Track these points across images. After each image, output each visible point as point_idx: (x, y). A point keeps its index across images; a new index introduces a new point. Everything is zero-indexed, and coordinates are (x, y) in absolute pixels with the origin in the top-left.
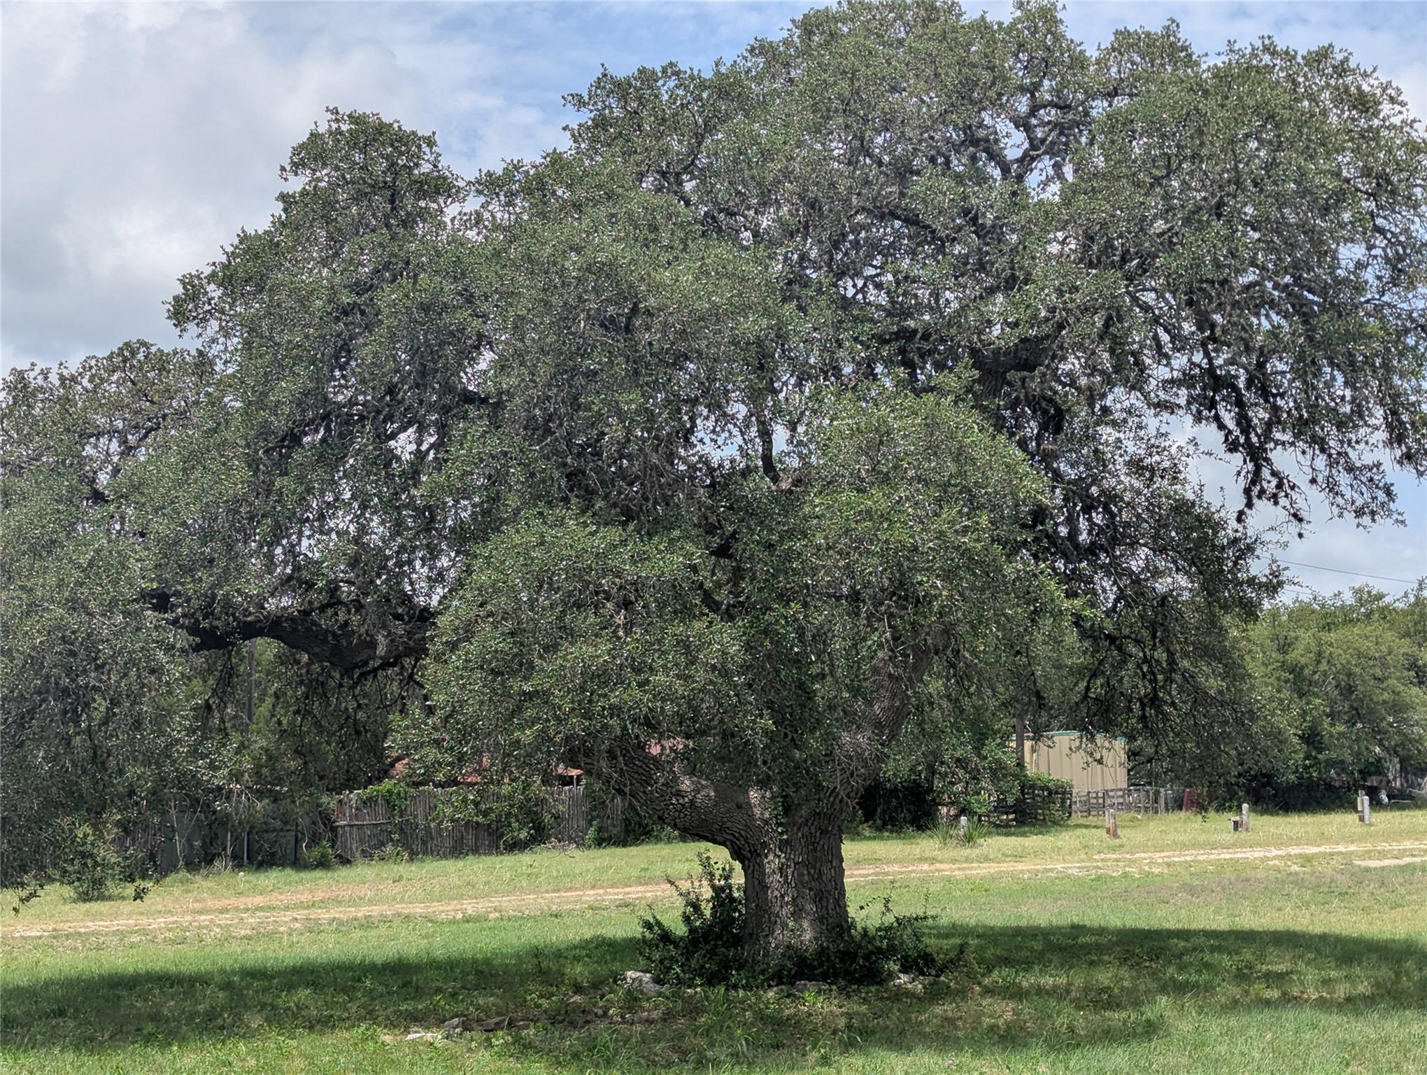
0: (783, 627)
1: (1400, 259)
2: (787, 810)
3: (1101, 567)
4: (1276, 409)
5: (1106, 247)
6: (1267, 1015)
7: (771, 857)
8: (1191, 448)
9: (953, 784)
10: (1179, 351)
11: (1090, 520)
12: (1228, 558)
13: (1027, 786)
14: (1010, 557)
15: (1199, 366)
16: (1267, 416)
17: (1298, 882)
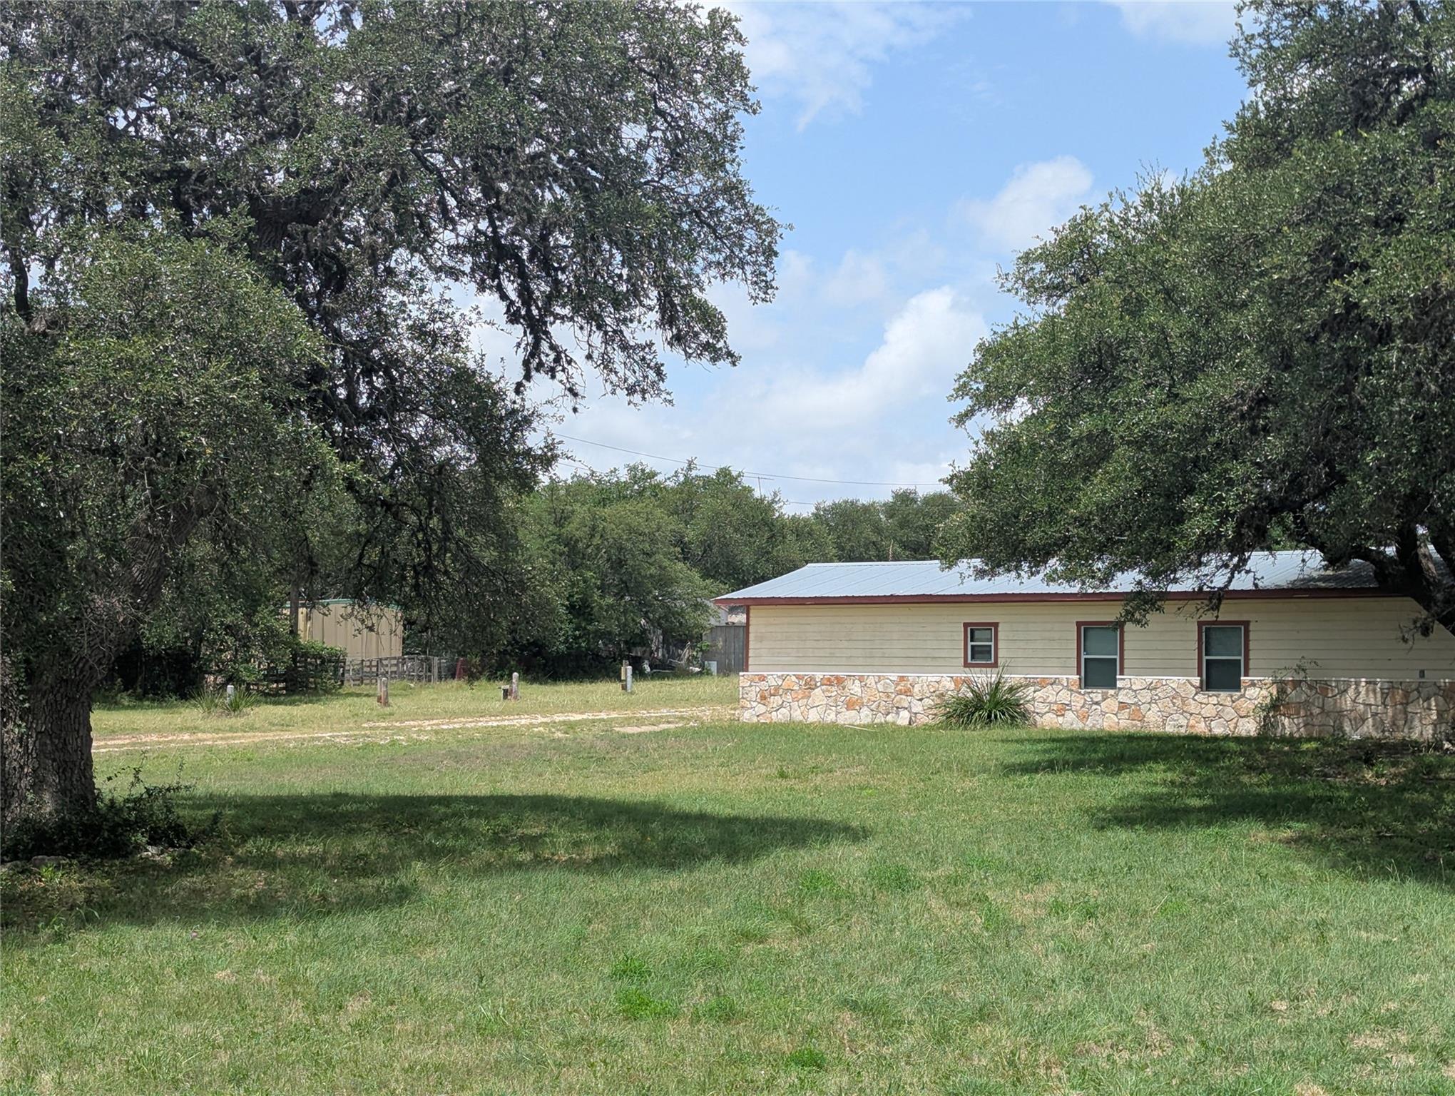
0: (29, 480)
1: (678, 143)
2: (31, 676)
3: (380, 432)
4: (557, 283)
5: (392, 102)
6: (518, 877)
7: (10, 726)
8: (474, 316)
9: (221, 651)
10: (465, 217)
11: (370, 383)
12: (506, 429)
13: (300, 654)
14: (282, 416)
15: (484, 234)
16: (549, 289)
17: (558, 746)
